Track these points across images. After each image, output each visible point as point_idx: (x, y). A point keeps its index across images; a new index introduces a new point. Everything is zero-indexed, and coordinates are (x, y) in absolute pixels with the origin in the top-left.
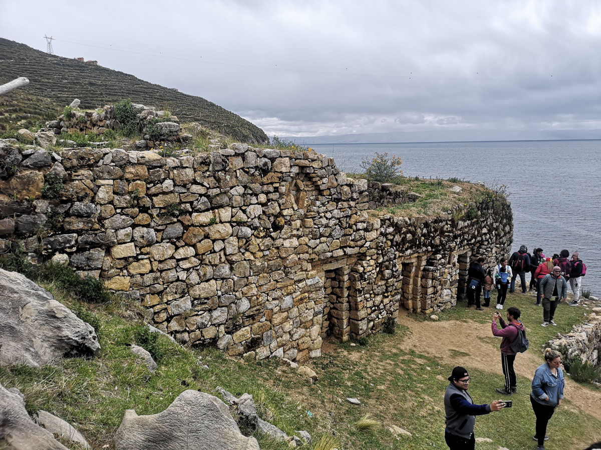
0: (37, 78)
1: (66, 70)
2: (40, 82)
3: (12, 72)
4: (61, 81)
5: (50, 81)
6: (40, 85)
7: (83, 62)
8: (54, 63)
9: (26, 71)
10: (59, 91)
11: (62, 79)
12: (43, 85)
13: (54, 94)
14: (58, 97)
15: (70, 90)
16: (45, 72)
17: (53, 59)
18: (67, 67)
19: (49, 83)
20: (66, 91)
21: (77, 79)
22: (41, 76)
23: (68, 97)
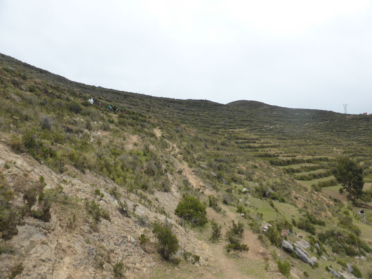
0: (343, 129)
1: (359, 122)
2: (346, 132)
3: (330, 128)
4: (358, 130)
5: (351, 130)
6: (347, 133)
7: (367, 115)
8: (350, 119)
9: (337, 126)
10: (358, 136)
11: (358, 128)
12: (348, 133)
13: (356, 139)
14: (360, 140)
15: (365, 134)
16: (347, 125)
17: (349, 116)
18: (359, 120)
19: (351, 131)
20: (362, 136)
21: (367, 127)
22: (346, 128)
23: (365, 139)
